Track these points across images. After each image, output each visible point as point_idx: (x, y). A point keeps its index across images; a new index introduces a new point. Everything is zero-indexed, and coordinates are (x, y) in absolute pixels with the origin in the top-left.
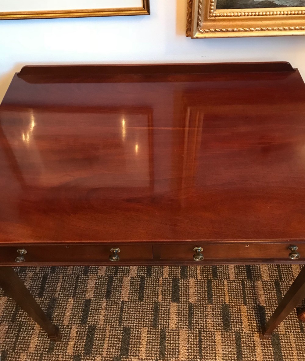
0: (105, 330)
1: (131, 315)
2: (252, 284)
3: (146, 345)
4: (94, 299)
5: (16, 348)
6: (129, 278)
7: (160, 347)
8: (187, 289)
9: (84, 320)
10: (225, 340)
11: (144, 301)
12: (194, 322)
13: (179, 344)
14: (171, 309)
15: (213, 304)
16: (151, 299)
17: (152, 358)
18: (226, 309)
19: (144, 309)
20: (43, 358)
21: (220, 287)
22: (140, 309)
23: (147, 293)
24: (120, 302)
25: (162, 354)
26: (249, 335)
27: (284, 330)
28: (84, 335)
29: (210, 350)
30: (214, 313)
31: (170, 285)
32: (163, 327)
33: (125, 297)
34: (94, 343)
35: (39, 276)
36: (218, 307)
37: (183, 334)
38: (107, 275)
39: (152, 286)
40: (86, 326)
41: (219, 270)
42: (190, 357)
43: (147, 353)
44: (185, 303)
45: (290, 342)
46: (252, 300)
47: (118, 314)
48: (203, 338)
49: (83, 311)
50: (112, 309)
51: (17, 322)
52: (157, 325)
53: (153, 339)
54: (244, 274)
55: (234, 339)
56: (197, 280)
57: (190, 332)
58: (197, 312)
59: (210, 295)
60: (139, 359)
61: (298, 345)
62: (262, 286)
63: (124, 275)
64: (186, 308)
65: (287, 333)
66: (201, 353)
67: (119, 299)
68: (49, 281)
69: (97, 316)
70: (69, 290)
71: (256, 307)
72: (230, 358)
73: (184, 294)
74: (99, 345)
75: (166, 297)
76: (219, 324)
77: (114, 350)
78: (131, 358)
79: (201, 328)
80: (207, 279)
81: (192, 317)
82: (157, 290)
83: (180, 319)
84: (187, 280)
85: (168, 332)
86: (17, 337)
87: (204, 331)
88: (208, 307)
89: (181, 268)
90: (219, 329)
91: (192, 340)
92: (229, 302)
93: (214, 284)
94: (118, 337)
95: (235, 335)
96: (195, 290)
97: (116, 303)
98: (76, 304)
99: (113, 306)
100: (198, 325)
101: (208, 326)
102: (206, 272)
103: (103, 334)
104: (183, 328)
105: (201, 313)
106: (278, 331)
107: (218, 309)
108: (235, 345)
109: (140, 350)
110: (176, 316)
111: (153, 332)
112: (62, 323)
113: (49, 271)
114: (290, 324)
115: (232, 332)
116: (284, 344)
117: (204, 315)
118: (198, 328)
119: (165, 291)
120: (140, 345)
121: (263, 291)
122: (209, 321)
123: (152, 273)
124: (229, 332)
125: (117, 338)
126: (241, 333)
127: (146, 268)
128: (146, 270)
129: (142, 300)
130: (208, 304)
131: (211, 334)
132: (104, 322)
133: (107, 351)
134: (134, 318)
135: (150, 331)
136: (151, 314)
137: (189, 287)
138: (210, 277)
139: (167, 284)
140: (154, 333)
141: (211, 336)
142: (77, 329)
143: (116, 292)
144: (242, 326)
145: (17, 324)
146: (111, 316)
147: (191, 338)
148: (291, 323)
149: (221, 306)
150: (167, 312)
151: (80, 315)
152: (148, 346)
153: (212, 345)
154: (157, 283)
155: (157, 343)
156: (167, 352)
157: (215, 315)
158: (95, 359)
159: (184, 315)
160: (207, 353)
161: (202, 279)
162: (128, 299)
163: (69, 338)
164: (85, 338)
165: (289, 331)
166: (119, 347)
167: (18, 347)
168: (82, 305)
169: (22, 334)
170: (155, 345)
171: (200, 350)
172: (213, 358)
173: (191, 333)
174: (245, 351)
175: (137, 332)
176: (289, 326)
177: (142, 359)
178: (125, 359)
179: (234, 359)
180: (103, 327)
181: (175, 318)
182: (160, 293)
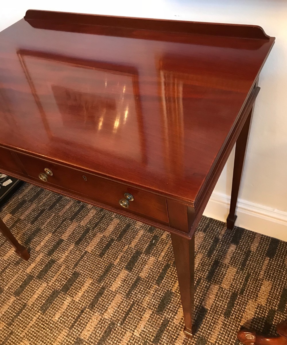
0: (61, 267)
1: (86, 264)
2: (208, 285)
3: (84, 292)
4: (66, 241)
6: (102, 235)
7: (93, 299)
8: (144, 264)
9: (50, 253)
10: (152, 320)
11: (103, 258)
12: (134, 293)
13: (110, 304)
14: (121, 274)
15: (159, 286)
16: (109, 259)
17: (83, 304)
18: (169, 296)
19: (99, 265)
20: (9, 267)
21: (174, 275)
22: (96, 263)
23: (109, 253)
24: (84, 251)
25: (92, 306)
26: (177, 327)
27: (215, 340)
28: (45, 263)
29: (133, 322)
30: (156, 294)
31: (131, 254)
32: (106, 285)
33: (90, 249)
34: (48, 272)
35: (39, 209)
36: (163, 291)
37: (119, 298)
38: (86, 227)
39: (116, 249)
40: (49, 258)
42: (113, 319)
43: (81, 298)
44: (135, 274)
46: (199, 299)
47: (77, 260)
48: (133, 309)
49: (54, 246)
50: (75, 254)
52: (101, 282)
53: (92, 291)
54: (205, 273)
55: (160, 324)
56: (158, 260)
57: (125, 299)
58: (141, 286)
59: (161, 278)
60: (73, 299)
62: (217, 291)
63: (99, 231)
64: (133, 279)
66: (124, 320)
67: (84, 248)
68: (43, 215)
69: (61, 254)
70: (53, 227)
71: (198, 307)
72: (147, 337)
73: (139, 267)
74: (51, 275)
75: (122, 263)
76: (154, 305)
77: (58, 285)
78: (67, 296)
79: (136, 301)
80: (167, 262)
81: (135, 288)
82: (118, 254)
83: (123, 285)
84: (148, 257)
85: (107, 291)
87: (138, 304)
88: (153, 286)
89: (149, 245)
90: (152, 309)
91: (123, 307)
92: (175, 291)
93: (171, 270)
94: (67, 276)
95: (163, 320)
96: (151, 268)
97: (81, 251)
98: (52, 239)
99: (76, 252)
100: (136, 298)
101: (144, 302)
102: (170, 257)
103: (58, 269)
104: (122, 293)
105: (144, 289)
106: (208, 338)
107: (161, 292)
108: (159, 328)
109: (77, 294)
110: (121, 281)
111: (96, 285)
112: (35, 248)
113: (48, 208)
114: (224, 337)
115: (162, 317)
117: (146, 292)
118: (134, 300)
119: (124, 258)
120: (79, 290)
121: (215, 296)
122: (147, 298)
123: (123, 239)
124: (160, 316)
125: (66, 277)
126: (170, 322)
127: (119, 233)
128: (118, 235)
129: (101, 257)
130: (155, 284)
131: (142, 310)
132: (64, 261)
133: (53, 283)
134: (87, 268)
135: (94, 284)
136: (102, 271)
137: (147, 263)
138: (171, 263)
139: (129, 252)
140: (95, 287)
141: (141, 311)
142: (42, 257)
143: (86, 242)
144: (175, 317)
146: (71, 259)
147: (123, 305)
149: (166, 291)
150: (115, 275)
151: (50, 248)
152: (85, 294)
153: (137, 319)
154: (122, 248)
155: (94, 295)
156: (97, 305)
157: (155, 296)
158: (42, 284)
159: (128, 284)
160: (129, 323)
161: (162, 261)
162: (91, 252)
163: (33, 261)
164: (44, 266)
166: (63, 283)
168: (55, 241)
170: (91, 296)
171: (125, 317)
172: (132, 330)
173: (126, 301)
174: (165, 338)
175: (82, 279)
176: (222, 338)
177: (75, 301)
178: (62, 295)
179: (150, 340)
180: (61, 264)
181: (120, 283)
182: (119, 257)
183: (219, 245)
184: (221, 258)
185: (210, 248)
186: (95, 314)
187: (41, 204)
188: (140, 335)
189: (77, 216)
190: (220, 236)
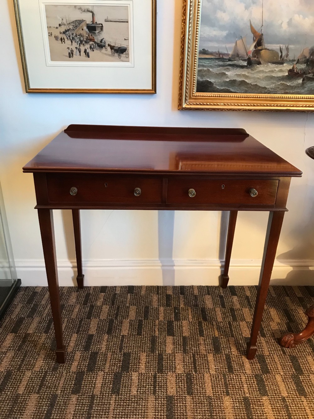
0: (107, 354)
1: (130, 344)
2: (238, 324)
3: (145, 364)
4: (97, 334)
5: (22, 369)
7: (158, 365)
8: (181, 327)
9: (87, 348)
10: (217, 359)
11: (143, 335)
12: (189, 348)
13: (175, 363)
14: (167, 340)
15: (204, 337)
16: (149, 334)
17: (151, 372)
18: (217, 340)
19: (142, 341)
20: (48, 375)
21: (210, 326)
22: (138, 340)
23: (145, 330)
24: (121, 336)
25: (160, 370)
26: (238, 356)
28: (87, 358)
29: (204, 366)
30: (206, 342)
31: (165, 325)
32: (161, 352)
33: (125, 332)
34: (96, 363)
35: (45, 320)
37: (179, 356)
38: (108, 319)
39: (149, 325)
40: (89, 352)
41: (208, 315)
42: (186, 371)
43: (146, 369)
44: (179, 336)
45: (275, 361)
46: (238, 334)
47: (118, 344)
48: (196, 358)
49: (86, 343)
50: (113, 341)
51: (23, 351)
52: (155, 351)
53: (151, 360)
54: (230, 318)
55: (225, 359)
56: (190, 322)
58: (191, 342)
59: (201, 331)
60: (139, 373)
61: (282, 362)
62: (246, 325)
63: (123, 319)
64: (180, 340)
65: (271, 355)
66: (195, 368)
67: (119, 334)
69: (99, 345)
70: (73, 329)
71: (242, 338)
72: (222, 371)
73: (178, 331)
74: (102, 364)
75: (162, 333)
76: (210, 349)
77: (115, 368)
78: (131, 373)
79: (195, 352)
80: (198, 321)
81: (187, 345)
82: (154, 328)
83: (175, 346)
84: (181, 322)
85: (165, 355)
86: (23, 361)
87: (197, 354)
88: (200, 339)
89: (174, 314)
90: (211, 353)
92: (219, 336)
93: (204, 324)
94: (119, 359)
95: (225, 356)
96: (188, 328)
97: (117, 337)
98: (79, 337)
99: (114, 339)
100: (192, 350)
101: (201, 351)
102: (197, 317)
103: (105, 357)
104: (179, 352)
105: (194, 343)
106: (263, 353)
107: (209, 340)
108: (226, 362)
109: (140, 368)
112: (66, 350)
115: (222, 355)
116: (269, 361)
117: (197, 344)
118: (192, 352)
119: (161, 329)
120: (139, 364)
121: (247, 328)
122: (202, 347)
123: (149, 317)
124: (220, 354)
126: (231, 355)
127: (143, 314)
128: (143, 316)
129: (141, 335)
130: (200, 337)
132: (106, 349)
133: (109, 369)
134: (134, 347)
135: (149, 355)
136: (149, 344)
137: (183, 326)
138: (201, 320)
139: (162, 324)
140: (152, 356)
141: (204, 357)
142: (81, 354)
143: (116, 330)
144: (231, 350)
145: (23, 352)
146: (113, 346)
147: (186, 359)
148: (274, 348)
149: (211, 338)
150: (163, 342)
151: (83, 345)
152: (147, 365)
153: (205, 363)
154: (154, 323)
155: (155, 362)
156: (164, 368)
157: (206, 344)
158: (97, 374)
159: (178, 344)
160: (201, 368)
161: (193, 321)
162: (128, 334)
163: (72, 360)
164: (88, 360)
165: (273, 353)
166: (120, 365)
167: (23, 368)
168: (85, 338)
169: (27, 358)
170: (153, 364)
171: (195, 366)
172: (207, 372)
173: (186, 356)
174: (235, 366)
175: (136, 356)
177: (141, 373)
178: (126, 374)
179: (226, 372)
180: (105, 352)
181: (171, 346)
182: (156, 330)
183: (226, 299)
185: (221, 303)
186: (168, 374)
187: (45, 315)
188: (216, 372)
189: (92, 314)
190: (221, 294)
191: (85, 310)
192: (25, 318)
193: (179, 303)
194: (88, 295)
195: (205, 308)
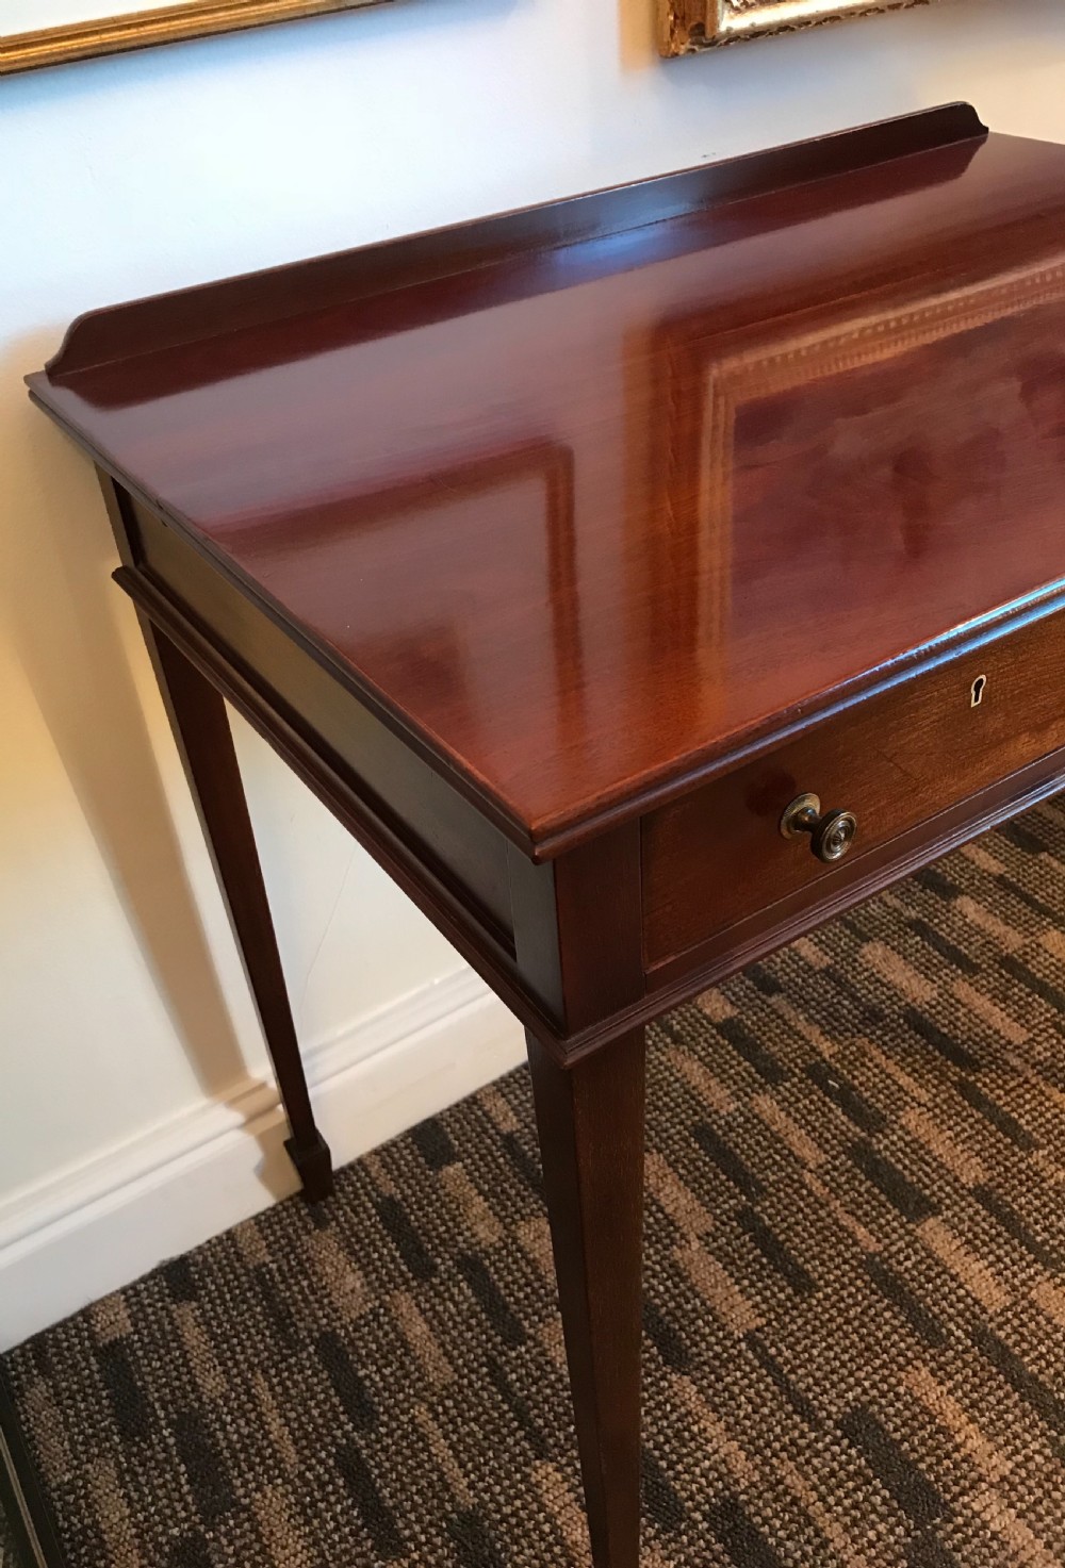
0: (780, 1482)
1: (820, 1360)
3: (972, 1420)
6: (695, 1245)
7: (1022, 1395)
8: (921, 1152)
9: (664, 1508)
11: (822, 1283)
14: (933, 1246)
15: (1043, 1147)
16: (838, 1261)
17: (1031, 1447)
19: (847, 1311)
21: (1012, 1084)
22: (832, 1319)
23: (807, 1250)
24: (743, 1345)
25: (1051, 1410)
31: (855, 1177)
32: (968, 1322)
33: (742, 1315)
34: (780, 1560)
35: (318, 1477)
37: (1049, 1296)
39: (800, 1216)
40: (695, 1523)
41: (956, 1037)
43: (1000, 1446)
44: (956, 1198)
47: (773, 1393)
50: (736, 1390)
52: (944, 1331)
53: (974, 1389)
54: (1040, 1005)
56: (925, 1105)
58: (1023, 1201)
59: (1008, 1126)
60: (992, 1485)
63: (666, 1247)
64: (977, 1212)
67: (725, 1338)
68: (379, 1465)
69: (699, 1455)
70: (501, 1442)
73: (927, 1175)
74: (809, 1549)
75: (882, 1222)
77: (881, 1527)
78: (965, 1506)
80: (949, 1084)
81: (1023, 1224)
82: (829, 1220)
83: (991, 1258)
84: (896, 1126)
85: (1000, 1327)
88: (1037, 1163)
89: (838, 1105)
93: (985, 1085)
94: (851, 1468)
96: (950, 1138)
97: (731, 1359)
99: (728, 1379)
102: (929, 1067)
103: (787, 1500)
104: (1031, 1278)
105: (1037, 1197)
109: (970, 1455)
110: (971, 1257)
111: (951, 1361)
113: (349, 1427)
117: (1052, 1195)
119: (859, 1206)
120: (951, 1438)
123: (759, 1176)
125: (850, 1477)
127: (723, 1177)
128: (730, 1184)
129: (812, 1287)
130: (1030, 1155)
132: (749, 1456)
133: (858, 1553)
134: (843, 1364)
135: (941, 1366)
136: (885, 1309)
137: (922, 1141)
138: (955, 1074)
139: (842, 1180)
140: (959, 1363)
142: (669, 1558)
143: (692, 1322)
146: (757, 1417)
150: (929, 1268)
152: (983, 1420)
154: (808, 1195)
155: (1000, 1387)
159: (992, 1239)
161: (935, 1096)
162: (760, 1315)
166: (885, 1501)
170: (999, 1402)
175: (899, 1405)
177: (1003, 1478)
178: (950, 1527)
180: (763, 1476)
181: (977, 1266)
182: (847, 1221)
183: (942, 930)
184: (996, 946)
185: (942, 954)
187: (291, 1455)
189: (506, 1307)
190: (907, 914)
191: (456, 1304)
192: (198, 1536)
193: (802, 1038)
194: (392, 1214)
195: (914, 1010)
